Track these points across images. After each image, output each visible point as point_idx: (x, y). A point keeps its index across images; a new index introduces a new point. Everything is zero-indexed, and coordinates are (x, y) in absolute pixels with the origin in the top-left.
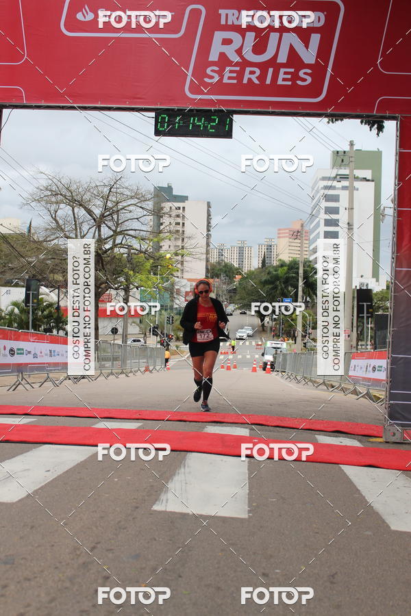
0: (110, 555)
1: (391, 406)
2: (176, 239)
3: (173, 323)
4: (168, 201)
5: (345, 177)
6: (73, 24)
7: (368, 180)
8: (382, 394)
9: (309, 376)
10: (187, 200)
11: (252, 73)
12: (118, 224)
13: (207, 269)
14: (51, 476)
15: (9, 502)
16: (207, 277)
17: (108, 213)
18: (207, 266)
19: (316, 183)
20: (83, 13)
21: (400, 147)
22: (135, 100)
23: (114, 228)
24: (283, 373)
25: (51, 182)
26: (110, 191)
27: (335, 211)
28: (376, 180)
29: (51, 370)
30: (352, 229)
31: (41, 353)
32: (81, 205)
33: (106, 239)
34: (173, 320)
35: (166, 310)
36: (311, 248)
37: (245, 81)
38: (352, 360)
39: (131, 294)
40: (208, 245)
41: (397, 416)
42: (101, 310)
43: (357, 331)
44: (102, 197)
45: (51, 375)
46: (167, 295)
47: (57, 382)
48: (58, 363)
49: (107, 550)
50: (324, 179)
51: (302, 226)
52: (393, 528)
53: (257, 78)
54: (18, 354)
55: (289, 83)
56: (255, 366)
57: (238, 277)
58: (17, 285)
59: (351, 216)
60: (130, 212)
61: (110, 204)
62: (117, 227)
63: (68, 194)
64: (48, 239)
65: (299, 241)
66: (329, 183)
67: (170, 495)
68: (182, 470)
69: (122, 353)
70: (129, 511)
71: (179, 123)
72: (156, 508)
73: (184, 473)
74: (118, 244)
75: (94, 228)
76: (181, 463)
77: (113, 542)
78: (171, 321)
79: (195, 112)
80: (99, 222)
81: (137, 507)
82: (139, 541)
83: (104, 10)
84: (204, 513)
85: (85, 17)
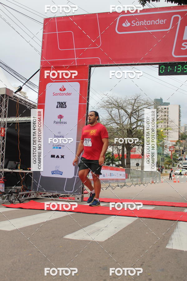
2: (165, 122)
4: (161, 105)
6: (121, 29)
10: (169, 104)
12: (139, 117)
13: (179, 136)
14: (118, 230)
15: (101, 241)
16: (179, 139)
17: (134, 112)
18: (179, 134)
22: (149, 60)
23: (137, 118)
25: (109, 99)
26: (135, 102)
29: (111, 182)
31: (106, 174)
32: (122, 108)
33: (134, 123)
34: (164, 160)
35: (160, 155)
40: (179, 124)
44: (131, 104)
45: (111, 185)
46: (161, 148)
47: (114, 188)
48: (114, 179)
60: (144, 111)
61: (135, 108)
62: (138, 118)
63: (116, 104)
64: (108, 124)
67: (173, 241)
68: (177, 230)
69: (141, 175)
70: (155, 248)
71: (170, 69)
72: (168, 247)
73: (178, 231)
74: (139, 126)
75: (128, 119)
76: (176, 226)
77: (150, 262)
78: (163, 160)
79: (177, 64)
80: (130, 116)
81: (159, 246)
82: (163, 263)
83: (135, 21)
85: (126, 25)
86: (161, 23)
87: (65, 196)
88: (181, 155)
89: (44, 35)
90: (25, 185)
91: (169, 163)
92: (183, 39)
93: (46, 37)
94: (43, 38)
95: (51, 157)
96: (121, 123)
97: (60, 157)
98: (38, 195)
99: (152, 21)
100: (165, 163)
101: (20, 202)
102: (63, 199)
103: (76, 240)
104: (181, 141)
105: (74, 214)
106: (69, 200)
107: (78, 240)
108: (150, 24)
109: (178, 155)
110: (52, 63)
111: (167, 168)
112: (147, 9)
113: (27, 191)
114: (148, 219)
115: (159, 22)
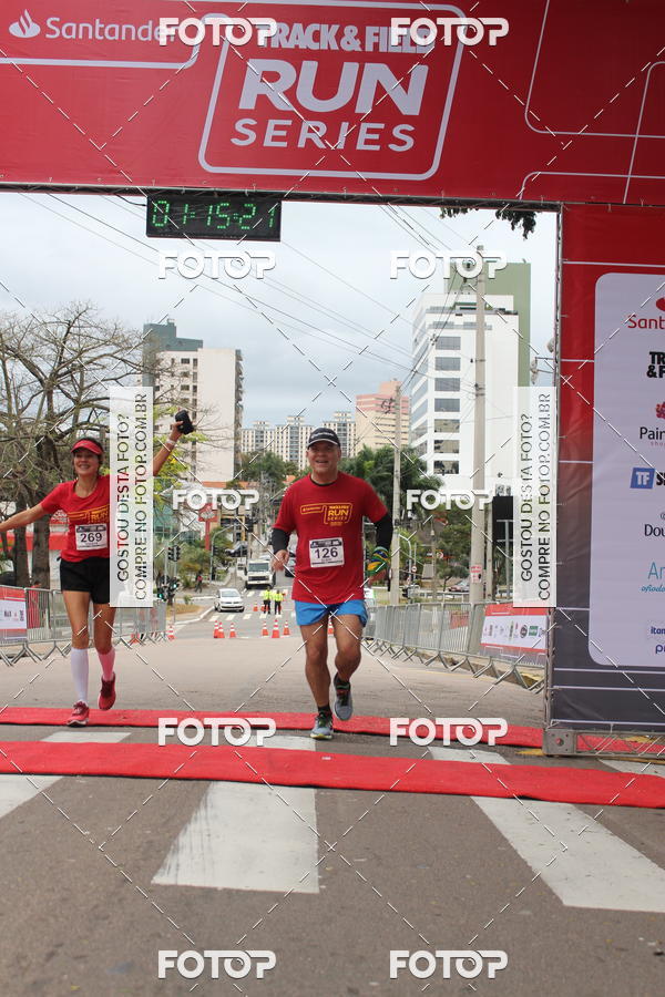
0: (82, 967)
1: (555, 694)
3: (178, 558)
4: (169, 348)
5: (469, 308)
6: (3, 42)
7: (508, 313)
8: (539, 674)
9: (413, 646)
10: (202, 347)
12: (81, 389)
16: (236, 478)
17: (65, 369)
18: (236, 459)
19: (419, 318)
20: (20, 24)
21: (564, 256)
23: (74, 395)
24: (370, 642)
26: (68, 332)
27: (454, 364)
28: (522, 312)
30: (483, 395)
32: (17, 356)
33: (62, 414)
34: (178, 553)
35: (166, 535)
36: (414, 427)
37: (301, 144)
38: (487, 618)
40: (237, 423)
41: (568, 711)
42: (54, 537)
43: (494, 568)
44: (54, 342)
46: (168, 510)
49: (77, 958)
50: (434, 310)
51: (398, 390)
52: (567, 902)
55: (377, 148)
57: (290, 479)
59: (480, 373)
60: (104, 367)
61: (67, 355)
62: (80, 394)
65: (393, 416)
66: (443, 318)
67: (183, 857)
68: (202, 812)
70: (112, 888)
71: (188, 215)
72: (159, 879)
74: (82, 424)
75: (40, 396)
76: (199, 801)
77: (85, 942)
78: (175, 556)
79: (216, 196)
80: (49, 386)
81: (125, 881)
82: (131, 939)
83: (58, 19)
84: (242, 887)
85: (24, 31)
88: (243, 535)
91: (198, 567)
92: (241, 106)
96: (14, 411)
99: (124, 27)
100: (181, 567)
104: (243, 484)
108: (116, 37)
109: (230, 537)
111: (193, 585)
114: (97, 779)
115: (150, 32)
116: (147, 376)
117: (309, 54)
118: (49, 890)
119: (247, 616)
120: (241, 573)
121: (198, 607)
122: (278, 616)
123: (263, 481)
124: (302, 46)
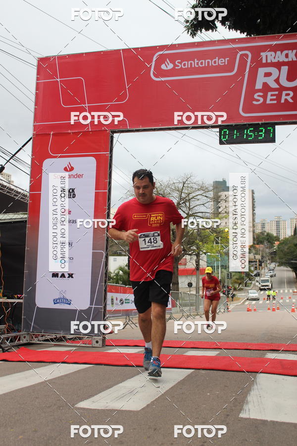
4: (224, 190)
6: (159, 72)
11: (287, 95)
12: (190, 209)
13: (254, 238)
15: (135, 410)
16: (254, 243)
17: (183, 201)
18: (253, 236)
20: (166, 65)
23: (187, 212)
26: (183, 186)
37: (283, 101)
39: (201, 258)
40: (253, 220)
42: (180, 270)
44: (178, 191)
53: (291, 98)
54: (126, 303)
56: (293, 308)
57: (277, 243)
58: (120, 255)
60: (198, 200)
61: (183, 195)
62: (189, 211)
67: (250, 406)
68: (255, 387)
69: (196, 300)
70: (223, 418)
71: (236, 135)
72: (242, 415)
73: (258, 389)
76: (253, 381)
78: (230, 277)
79: (247, 126)
81: (228, 415)
82: (235, 441)
83: (180, 61)
84: (278, 420)
85: (167, 67)
86: (221, 63)
87: (75, 338)
88: (258, 267)
89: (37, 84)
90: (11, 322)
91: (239, 281)
92: (256, 88)
93: (41, 87)
94: (37, 89)
95: (53, 277)
97: (67, 276)
98: (32, 338)
99: (207, 61)
100: (232, 282)
101: (4, 351)
102: (72, 343)
103: (96, 409)
104: (257, 246)
105: (90, 367)
106: (83, 345)
107: (98, 410)
108: (204, 65)
109: (252, 268)
110: (52, 127)
111: (237, 289)
112: (198, 43)
113: (15, 332)
114: (208, 371)
115: (217, 62)
116: (215, 202)
117: (284, 64)
118: (196, 418)
119: (261, 302)
120: (257, 284)
121: (240, 298)
122: (274, 302)
123: (266, 244)
124: (281, 60)
